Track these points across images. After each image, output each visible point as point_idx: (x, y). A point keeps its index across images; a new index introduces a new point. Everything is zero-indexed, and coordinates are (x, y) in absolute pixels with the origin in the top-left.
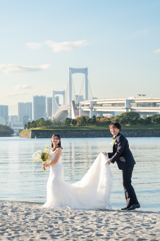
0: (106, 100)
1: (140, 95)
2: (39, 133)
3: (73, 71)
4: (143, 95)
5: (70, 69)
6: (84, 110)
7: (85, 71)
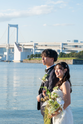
0: (46, 43)
1: (68, 41)
2: (77, 61)
3: (11, 26)
4: (70, 41)
5: (9, 24)
6: (25, 48)
7: (16, 26)
